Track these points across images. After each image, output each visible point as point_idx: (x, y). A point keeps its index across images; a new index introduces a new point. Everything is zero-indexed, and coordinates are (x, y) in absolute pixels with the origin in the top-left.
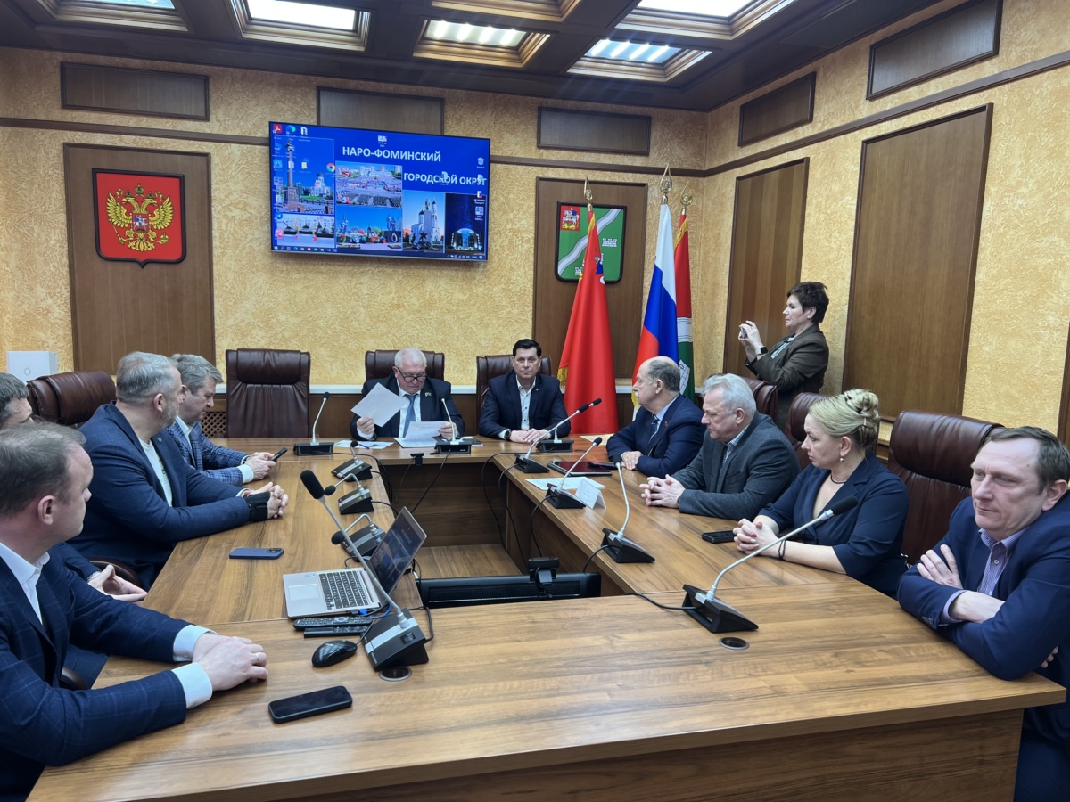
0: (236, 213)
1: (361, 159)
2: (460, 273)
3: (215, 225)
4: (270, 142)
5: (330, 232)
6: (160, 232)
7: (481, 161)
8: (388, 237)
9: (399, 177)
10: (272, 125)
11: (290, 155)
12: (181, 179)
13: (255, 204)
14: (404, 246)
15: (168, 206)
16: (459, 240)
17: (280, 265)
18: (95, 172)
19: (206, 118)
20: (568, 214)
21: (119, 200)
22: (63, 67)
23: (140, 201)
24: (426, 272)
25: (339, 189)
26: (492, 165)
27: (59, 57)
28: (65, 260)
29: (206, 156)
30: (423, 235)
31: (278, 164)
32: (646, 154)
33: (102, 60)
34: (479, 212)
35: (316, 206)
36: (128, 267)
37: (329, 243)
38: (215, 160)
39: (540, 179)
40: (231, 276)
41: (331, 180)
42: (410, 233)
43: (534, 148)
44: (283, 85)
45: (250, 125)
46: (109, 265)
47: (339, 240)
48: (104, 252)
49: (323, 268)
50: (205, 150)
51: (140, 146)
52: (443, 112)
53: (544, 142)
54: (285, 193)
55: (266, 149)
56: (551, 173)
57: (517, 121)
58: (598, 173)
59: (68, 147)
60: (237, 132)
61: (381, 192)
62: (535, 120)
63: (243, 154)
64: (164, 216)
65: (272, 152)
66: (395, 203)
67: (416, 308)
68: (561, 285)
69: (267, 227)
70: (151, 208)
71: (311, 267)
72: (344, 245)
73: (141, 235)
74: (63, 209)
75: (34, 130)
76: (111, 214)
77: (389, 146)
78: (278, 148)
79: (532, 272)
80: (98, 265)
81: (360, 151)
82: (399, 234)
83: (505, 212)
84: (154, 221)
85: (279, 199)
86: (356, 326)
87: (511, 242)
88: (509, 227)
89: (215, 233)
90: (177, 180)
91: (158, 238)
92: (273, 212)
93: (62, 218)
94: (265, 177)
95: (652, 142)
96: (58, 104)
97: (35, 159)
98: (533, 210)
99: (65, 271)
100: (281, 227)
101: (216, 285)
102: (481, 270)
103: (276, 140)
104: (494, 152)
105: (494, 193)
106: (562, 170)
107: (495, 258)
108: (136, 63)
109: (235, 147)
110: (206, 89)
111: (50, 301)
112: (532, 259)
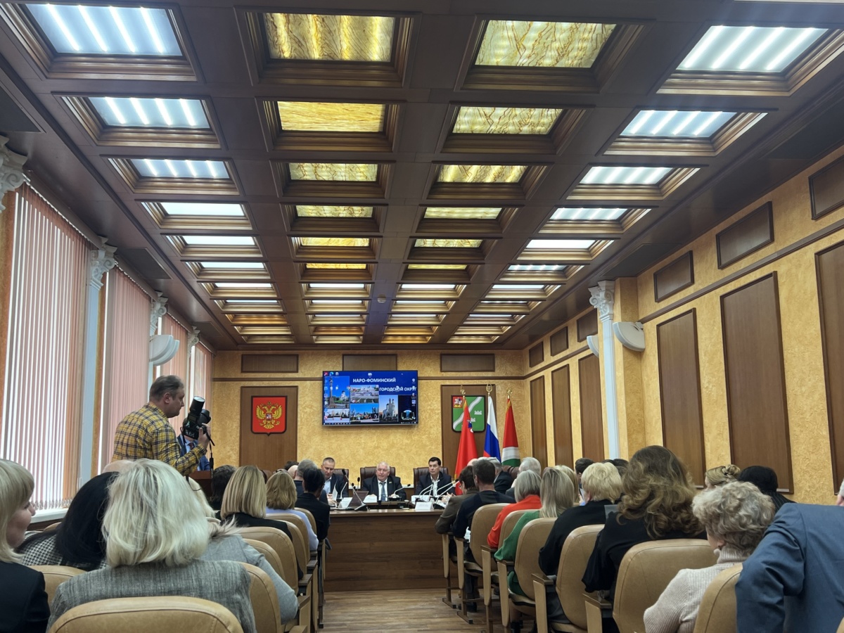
0: (308, 410)
1: (361, 383)
2: (406, 431)
3: (299, 416)
4: (323, 379)
5: (347, 415)
6: (276, 420)
7: (414, 380)
8: (372, 416)
9: (377, 389)
10: (324, 372)
11: (331, 384)
12: (286, 397)
13: (316, 405)
14: (380, 420)
15: (280, 410)
16: (405, 415)
17: (326, 432)
18: (252, 397)
19: (297, 372)
20: (456, 400)
21: (261, 408)
22: (243, 356)
23: (269, 408)
24: (390, 431)
25: (352, 397)
26: (419, 381)
27: (241, 352)
28: (238, 435)
29: (297, 387)
30: (388, 414)
31: (326, 388)
32: (493, 371)
33: (257, 352)
34: (414, 402)
35: (342, 405)
36: (263, 436)
37: (347, 420)
38: (300, 389)
39: (442, 386)
40: (305, 437)
41: (348, 393)
42: (383, 414)
43: (439, 372)
44: (328, 355)
45: (314, 372)
46: (256, 435)
47: (351, 419)
48: (253, 430)
49: (344, 432)
50: (296, 385)
51: (271, 385)
52: (397, 360)
53: (443, 369)
54: (329, 401)
55: (321, 382)
56: (448, 383)
57: (430, 361)
58: (470, 381)
59: (242, 387)
60: (309, 376)
61: (369, 397)
62: (439, 360)
63: (311, 385)
64: (279, 413)
65: (323, 383)
66: (376, 401)
67: (386, 448)
68: (455, 433)
69: (320, 415)
70: (274, 410)
71: (339, 432)
72: (354, 421)
73: (269, 422)
74: (239, 413)
75: (230, 382)
76: (258, 414)
77: (373, 377)
78: (326, 381)
79: (440, 429)
80: (252, 435)
81: (360, 380)
82: (377, 414)
83: (427, 401)
84: (274, 416)
85: (326, 403)
86: (358, 457)
87: (430, 415)
88: (429, 408)
89: (299, 419)
90: (284, 398)
91: (276, 423)
92: (323, 409)
93: (238, 417)
94: (320, 394)
95: (496, 365)
96: (240, 371)
97: (229, 394)
98: (440, 399)
99: (238, 439)
100: (327, 415)
101: (298, 442)
102: (416, 429)
103: (325, 378)
104: (419, 375)
105: (420, 393)
106: (453, 381)
107: (423, 423)
108: (270, 352)
109: (308, 382)
110: (298, 359)
111: (231, 452)
112: (440, 422)
